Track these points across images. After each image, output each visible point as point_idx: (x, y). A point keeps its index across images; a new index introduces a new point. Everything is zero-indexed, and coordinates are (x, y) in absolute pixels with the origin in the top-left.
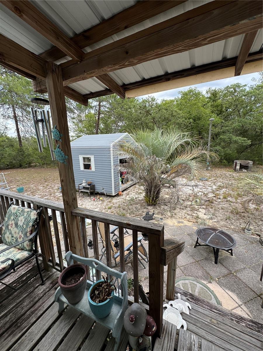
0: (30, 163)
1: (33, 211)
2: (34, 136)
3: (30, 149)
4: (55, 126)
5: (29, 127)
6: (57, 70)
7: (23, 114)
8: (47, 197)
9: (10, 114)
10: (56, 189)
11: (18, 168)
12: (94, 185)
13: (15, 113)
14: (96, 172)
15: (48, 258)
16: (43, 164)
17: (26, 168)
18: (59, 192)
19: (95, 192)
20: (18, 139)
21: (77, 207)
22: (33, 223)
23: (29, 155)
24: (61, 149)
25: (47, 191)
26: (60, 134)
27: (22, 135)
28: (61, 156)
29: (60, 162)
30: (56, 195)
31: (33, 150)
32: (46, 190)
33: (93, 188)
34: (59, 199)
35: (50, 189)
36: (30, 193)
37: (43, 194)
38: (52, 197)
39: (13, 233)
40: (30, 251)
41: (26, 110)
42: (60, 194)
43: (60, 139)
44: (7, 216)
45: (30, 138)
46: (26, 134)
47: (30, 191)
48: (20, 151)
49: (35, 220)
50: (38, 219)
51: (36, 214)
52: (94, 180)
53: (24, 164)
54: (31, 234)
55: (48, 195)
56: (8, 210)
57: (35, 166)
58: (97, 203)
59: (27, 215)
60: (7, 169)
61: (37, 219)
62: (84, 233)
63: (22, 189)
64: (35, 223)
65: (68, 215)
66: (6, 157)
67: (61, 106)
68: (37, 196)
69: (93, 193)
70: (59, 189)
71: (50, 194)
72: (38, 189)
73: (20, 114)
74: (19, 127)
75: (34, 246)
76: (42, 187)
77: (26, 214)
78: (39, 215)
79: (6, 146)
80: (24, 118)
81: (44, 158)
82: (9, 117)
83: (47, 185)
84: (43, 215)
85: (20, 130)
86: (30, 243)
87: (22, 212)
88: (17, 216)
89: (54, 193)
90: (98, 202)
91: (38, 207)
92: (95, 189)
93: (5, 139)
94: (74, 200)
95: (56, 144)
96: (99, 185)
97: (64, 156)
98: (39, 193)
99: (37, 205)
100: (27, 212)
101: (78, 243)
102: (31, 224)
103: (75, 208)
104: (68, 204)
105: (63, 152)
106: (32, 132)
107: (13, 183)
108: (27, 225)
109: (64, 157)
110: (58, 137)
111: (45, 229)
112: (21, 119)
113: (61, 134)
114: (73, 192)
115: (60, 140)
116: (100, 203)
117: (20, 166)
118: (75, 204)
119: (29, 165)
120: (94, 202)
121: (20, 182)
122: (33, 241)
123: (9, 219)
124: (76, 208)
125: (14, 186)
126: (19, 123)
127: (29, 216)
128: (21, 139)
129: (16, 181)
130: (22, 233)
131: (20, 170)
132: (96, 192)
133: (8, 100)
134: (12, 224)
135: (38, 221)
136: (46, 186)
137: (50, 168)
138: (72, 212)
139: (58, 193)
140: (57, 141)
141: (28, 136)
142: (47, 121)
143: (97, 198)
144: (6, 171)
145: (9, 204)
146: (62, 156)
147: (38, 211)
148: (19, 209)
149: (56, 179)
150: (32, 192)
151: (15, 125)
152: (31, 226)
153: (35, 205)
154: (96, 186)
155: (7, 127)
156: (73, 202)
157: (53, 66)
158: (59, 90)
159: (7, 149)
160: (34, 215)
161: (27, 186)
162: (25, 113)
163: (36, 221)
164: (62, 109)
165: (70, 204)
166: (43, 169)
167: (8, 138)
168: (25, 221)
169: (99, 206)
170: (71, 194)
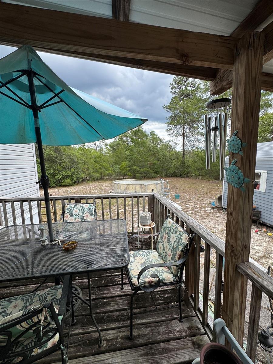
0: (188, 174)
1: (185, 234)
2: (195, 149)
3: (190, 161)
4: (235, 132)
5: (192, 141)
6: (256, 41)
7: (189, 130)
8: (198, 210)
9: (180, 133)
10: (207, 203)
11: (178, 177)
12: (260, 211)
13: (184, 131)
14: (266, 194)
15: (191, 293)
16: (198, 176)
17: (184, 177)
18: (210, 207)
19: (260, 220)
20: (182, 153)
21: (248, 261)
22: (183, 248)
23: (188, 166)
24: (240, 167)
25: (198, 204)
26: (242, 144)
27: (186, 148)
28: (236, 177)
29: (233, 185)
30: (206, 210)
31: (192, 161)
32: (197, 202)
33: (258, 215)
34: (209, 215)
35: (201, 202)
36: (184, 201)
37: (194, 205)
38: (202, 211)
39: (165, 246)
40: (176, 276)
41: (192, 126)
42: (211, 210)
43: (240, 150)
44: (163, 227)
45: (192, 151)
46: (189, 148)
47: (184, 199)
48: (182, 163)
49: (185, 245)
50: (189, 245)
51: (188, 239)
52: (260, 204)
53: (183, 174)
54: (179, 259)
55: (198, 208)
56: (165, 220)
57: (192, 176)
58: (260, 237)
59: (179, 235)
60: (171, 177)
61: (187, 245)
62: (256, 316)
63: (179, 196)
64: (185, 249)
65: (230, 266)
66: (172, 167)
67: (252, 99)
68: (188, 205)
69: (257, 222)
70: (210, 204)
71: (200, 207)
72: (191, 199)
73: (187, 131)
74: (185, 142)
75: (179, 272)
76: (194, 197)
77: (178, 233)
78: (191, 240)
79: (173, 158)
80: (190, 134)
81: (200, 169)
82: (179, 135)
83: (199, 197)
84: (195, 243)
85: (185, 145)
86: (176, 268)
87: (175, 229)
88: (170, 231)
89: (205, 208)
90: (262, 236)
91: (190, 231)
92: (260, 217)
93: (174, 153)
94: (244, 249)
95: (231, 159)
96: (267, 212)
97: (242, 177)
98: (191, 203)
99: (190, 229)
100: (179, 232)
101: (238, 317)
102: (181, 248)
103: (243, 262)
104: (233, 251)
105: (242, 172)
106: (194, 145)
107: (173, 189)
108: (177, 247)
109: (242, 179)
110: (238, 148)
111: (193, 259)
112: (188, 135)
113: (244, 144)
114: (245, 234)
115: (241, 153)
116: (267, 240)
117: (180, 176)
118: (246, 255)
119: (187, 176)
120: (256, 235)
121: (178, 190)
122: (180, 268)
123: (164, 230)
124: (246, 262)
125: (174, 192)
126: (185, 139)
127: (180, 238)
128: (184, 152)
129: (176, 188)
130: (172, 252)
131: (179, 179)
132: (261, 222)
133: (180, 121)
134: (165, 237)
135: (188, 248)
136: (197, 197)
137: (204, 180)
138: (237, 267)
139: (208, 208)
140: (233, 154)
141: (190, 149)
142: (223, 127)
143: (263, 231)
144: (170, 178)
145: (167, 215)
146: (239, 178)
147: (190, 237)
148: (173, 225)
149: (209, 192)
150: (185, 201)
151: (182, 141)
152: (181, 250)
153: (188, 228)
154: (262, 213)
155: (176, 143)
156: (242, 250)
157: (251, 37)
158: (254, 74)
159: (174, 161)
160: (185, 239)
161: (182, 194)
162: (191, 129)
163: (186, 247)
164: (252, 103)
165: (238, 252)
166: (197, 180)
167: (176, 152)
168: (176, 240)
169: (265, 244)
170: (242, 238)
